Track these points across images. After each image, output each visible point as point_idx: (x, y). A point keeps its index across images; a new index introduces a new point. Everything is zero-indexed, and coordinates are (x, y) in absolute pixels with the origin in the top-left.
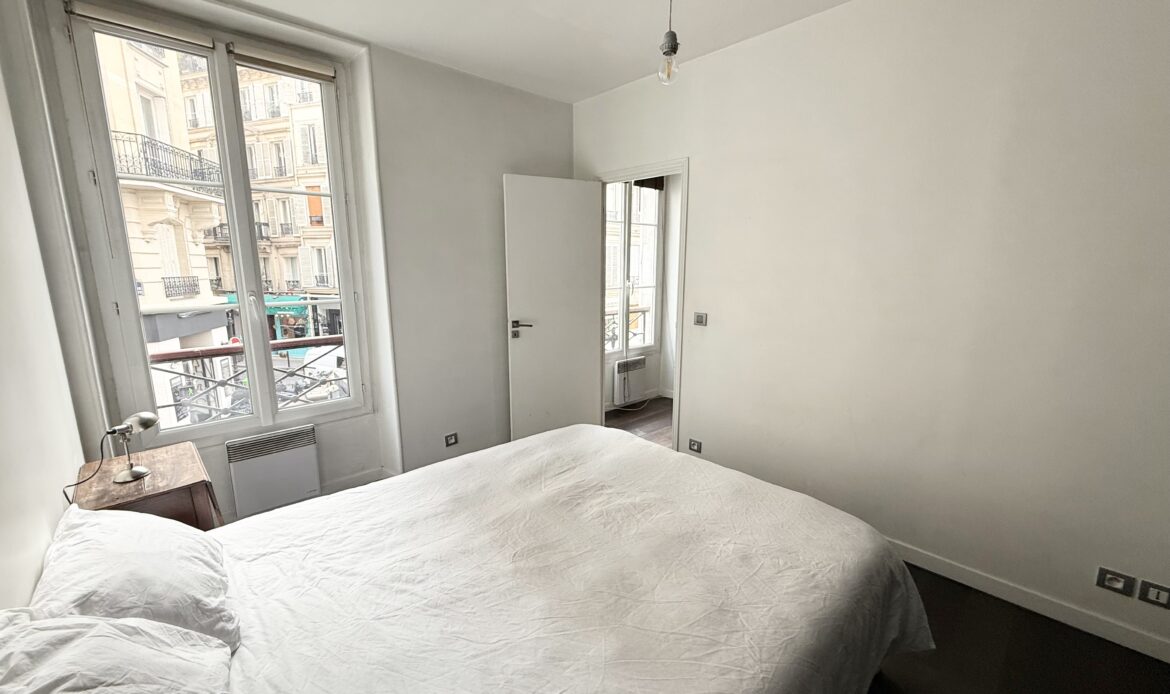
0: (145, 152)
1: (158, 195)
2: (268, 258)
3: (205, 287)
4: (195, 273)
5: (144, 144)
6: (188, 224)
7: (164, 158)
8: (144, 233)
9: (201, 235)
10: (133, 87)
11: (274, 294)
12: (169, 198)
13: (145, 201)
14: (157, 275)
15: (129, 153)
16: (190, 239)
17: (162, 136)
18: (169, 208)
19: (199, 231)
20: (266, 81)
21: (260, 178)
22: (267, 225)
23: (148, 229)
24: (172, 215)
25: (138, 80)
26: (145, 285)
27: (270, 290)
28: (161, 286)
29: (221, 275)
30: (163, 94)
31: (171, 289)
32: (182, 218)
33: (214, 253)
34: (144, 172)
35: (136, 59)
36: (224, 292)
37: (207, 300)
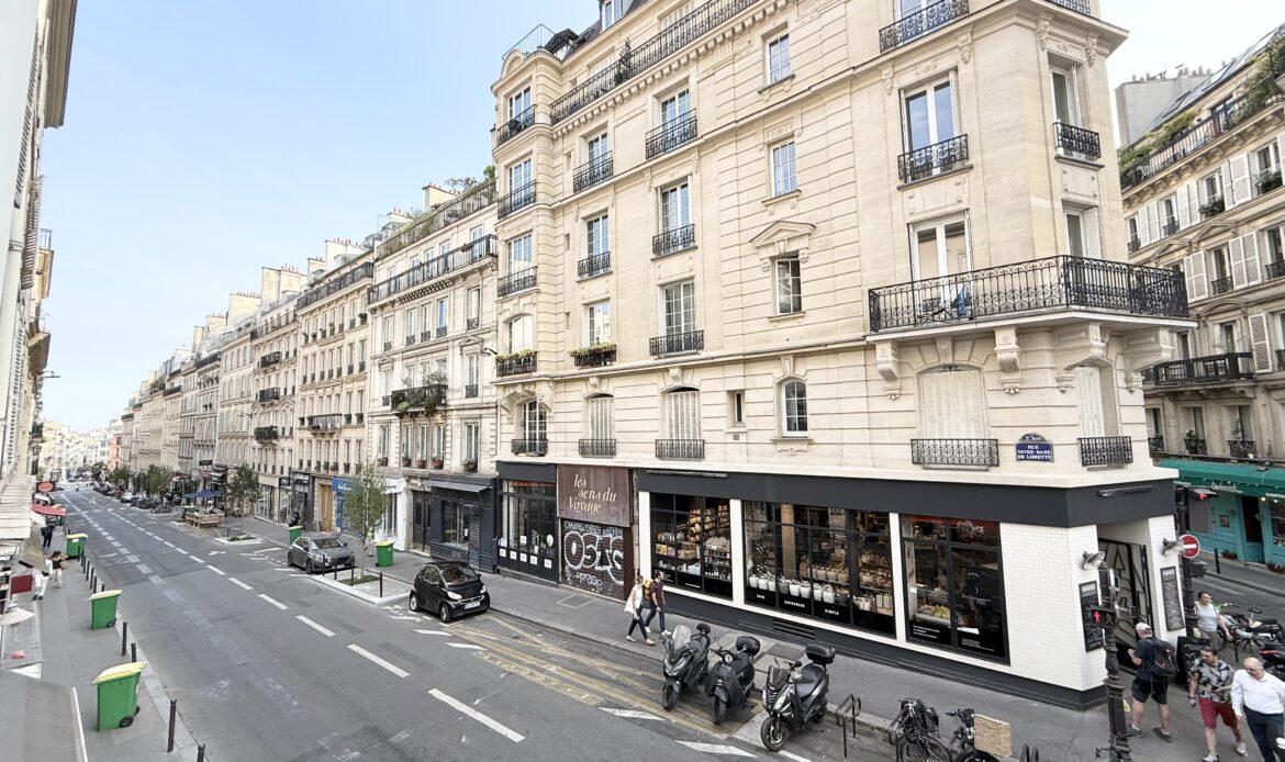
0: (1066, 276)
1: (1079, 328)
2: (1248, 407)
3: (1141, 451)
4: (1126, 432)
5: (1066, 266)
6: (1119, 363)
7: (1092, 278)
8: (1058, 380)
9: (1138, 378)
10: (1058, 205)
11: (1262, 463)
12: (1095, 331)
13: (1063, 339)
14: (1072, 436)
15: (1047, 282)
16: (1122, 383)
17: (1091, 250)
18: (1095, 343)
19: (1136, 371)
20: (1253, 146)
21: (1237, 287)
22: (1248, 355)
23: (1064, 374)
24: (1097, 352)
25: (1064, 196)
26: (1055, 448)
27: (1251, 456)
28: (1076, 450)
29: (1163, 432)
30: (1096, 202)
31: (1091, 455)
32: (1112, 356)
33: (1154, 403)
34: (1064, 301)
35: (1064, 172)
36: (1168, 456)
37: (1143, 469)
